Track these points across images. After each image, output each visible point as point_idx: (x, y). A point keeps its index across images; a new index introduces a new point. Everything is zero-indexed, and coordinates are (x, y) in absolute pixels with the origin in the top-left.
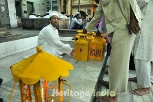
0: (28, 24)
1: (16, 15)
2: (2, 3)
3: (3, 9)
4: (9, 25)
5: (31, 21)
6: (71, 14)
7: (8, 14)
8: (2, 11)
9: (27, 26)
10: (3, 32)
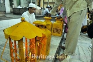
0: (17, 11)
1: (9, 6)
4: (5, 12)
5: (19, 10)
6: (43, 7)
8: (1, 3)
9: (16, 12)
10: (1, 15)
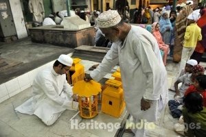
0: (38, 36)
1: (24, 21)
2: (3, 8)
3: (5, 15)
4: (16, 35)
7: (13, 21)
9: (37, 39)
